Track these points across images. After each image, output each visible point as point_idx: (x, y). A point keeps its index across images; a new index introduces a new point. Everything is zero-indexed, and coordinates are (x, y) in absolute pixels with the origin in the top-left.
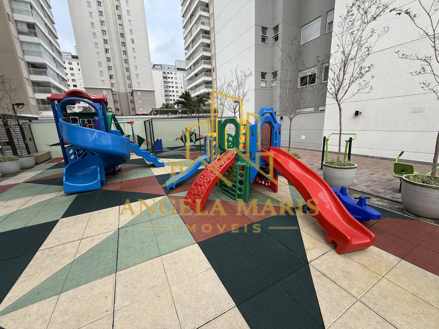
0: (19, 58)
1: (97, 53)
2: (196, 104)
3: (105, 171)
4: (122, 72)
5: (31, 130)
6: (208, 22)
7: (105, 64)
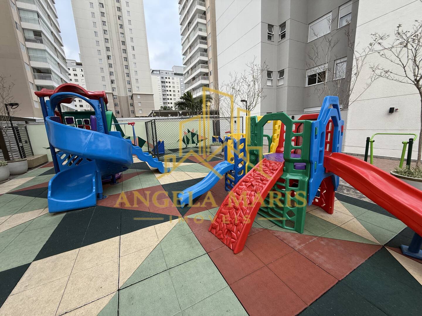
0: (25, 64)
1: (99, 59)
2: (199, 105)
3: (102, 180)
4: (123, 78)
5: (27, 132)
6: (205, 28)
7: (107, 70)
